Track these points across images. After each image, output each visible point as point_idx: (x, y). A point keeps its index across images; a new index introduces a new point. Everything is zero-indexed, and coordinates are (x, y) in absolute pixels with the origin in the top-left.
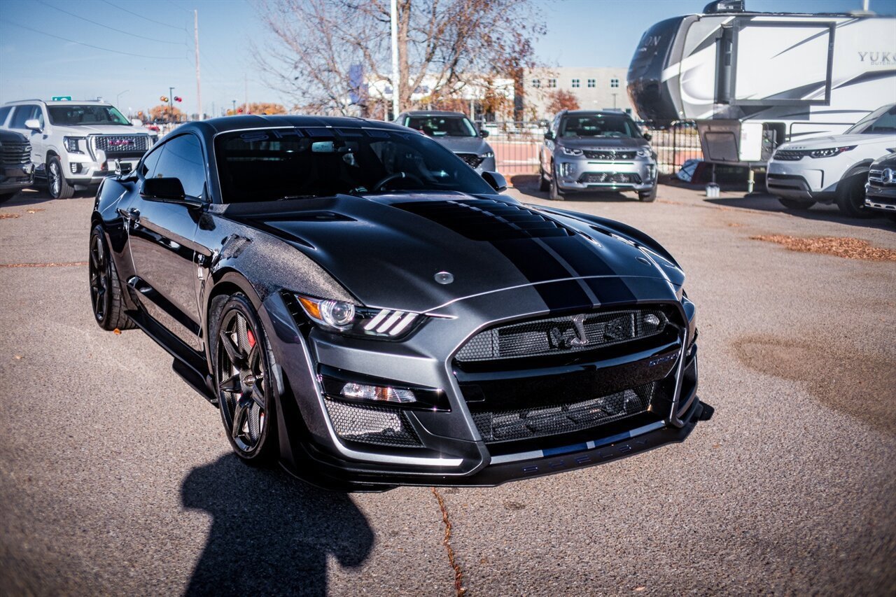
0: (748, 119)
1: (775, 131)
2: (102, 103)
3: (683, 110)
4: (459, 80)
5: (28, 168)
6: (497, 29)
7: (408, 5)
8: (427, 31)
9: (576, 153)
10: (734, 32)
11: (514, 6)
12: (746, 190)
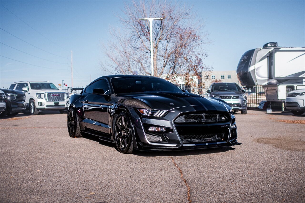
0: (281, 84)
1: (291, 89)
2: (48, 82)
3: (257, 82)
4: (176, 74)
5: (24, 103)
6: (189, 55)
7: (157, 47)
8: (163, 56)
9: (217, 97)
10: (273, 54)
11: (196, 47)
12: (282, 110)
